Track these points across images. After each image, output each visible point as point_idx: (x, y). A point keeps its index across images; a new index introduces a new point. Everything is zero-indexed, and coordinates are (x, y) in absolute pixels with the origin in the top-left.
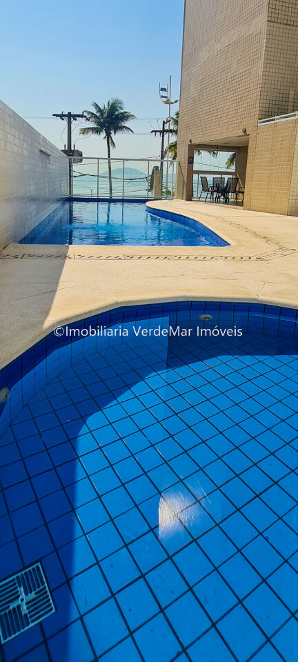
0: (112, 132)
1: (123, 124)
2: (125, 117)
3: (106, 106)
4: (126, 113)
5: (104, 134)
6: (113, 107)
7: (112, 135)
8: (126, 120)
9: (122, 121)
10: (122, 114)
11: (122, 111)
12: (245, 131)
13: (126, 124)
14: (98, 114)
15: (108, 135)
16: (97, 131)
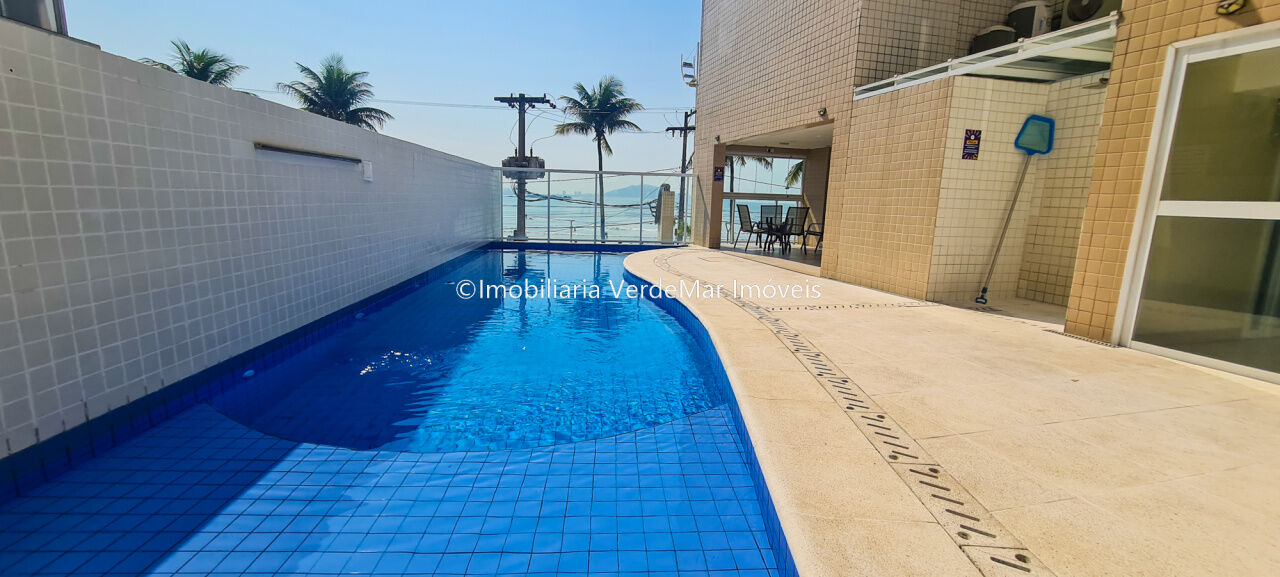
0: (606, 130)
1: (623, 118)
2: (627, 106)
3: (597, 91)
4: (630, 100)
5: (593, 134)
6: (608, 92)
7: (607, 135)
8: (628, 111)
9: (622, 112)
10: (622, 101)
11: (621, 97)
12: (824, 113)
13: (627, 117)
14: (584, 102)
15: (600, 135)
16: (582, 128)
